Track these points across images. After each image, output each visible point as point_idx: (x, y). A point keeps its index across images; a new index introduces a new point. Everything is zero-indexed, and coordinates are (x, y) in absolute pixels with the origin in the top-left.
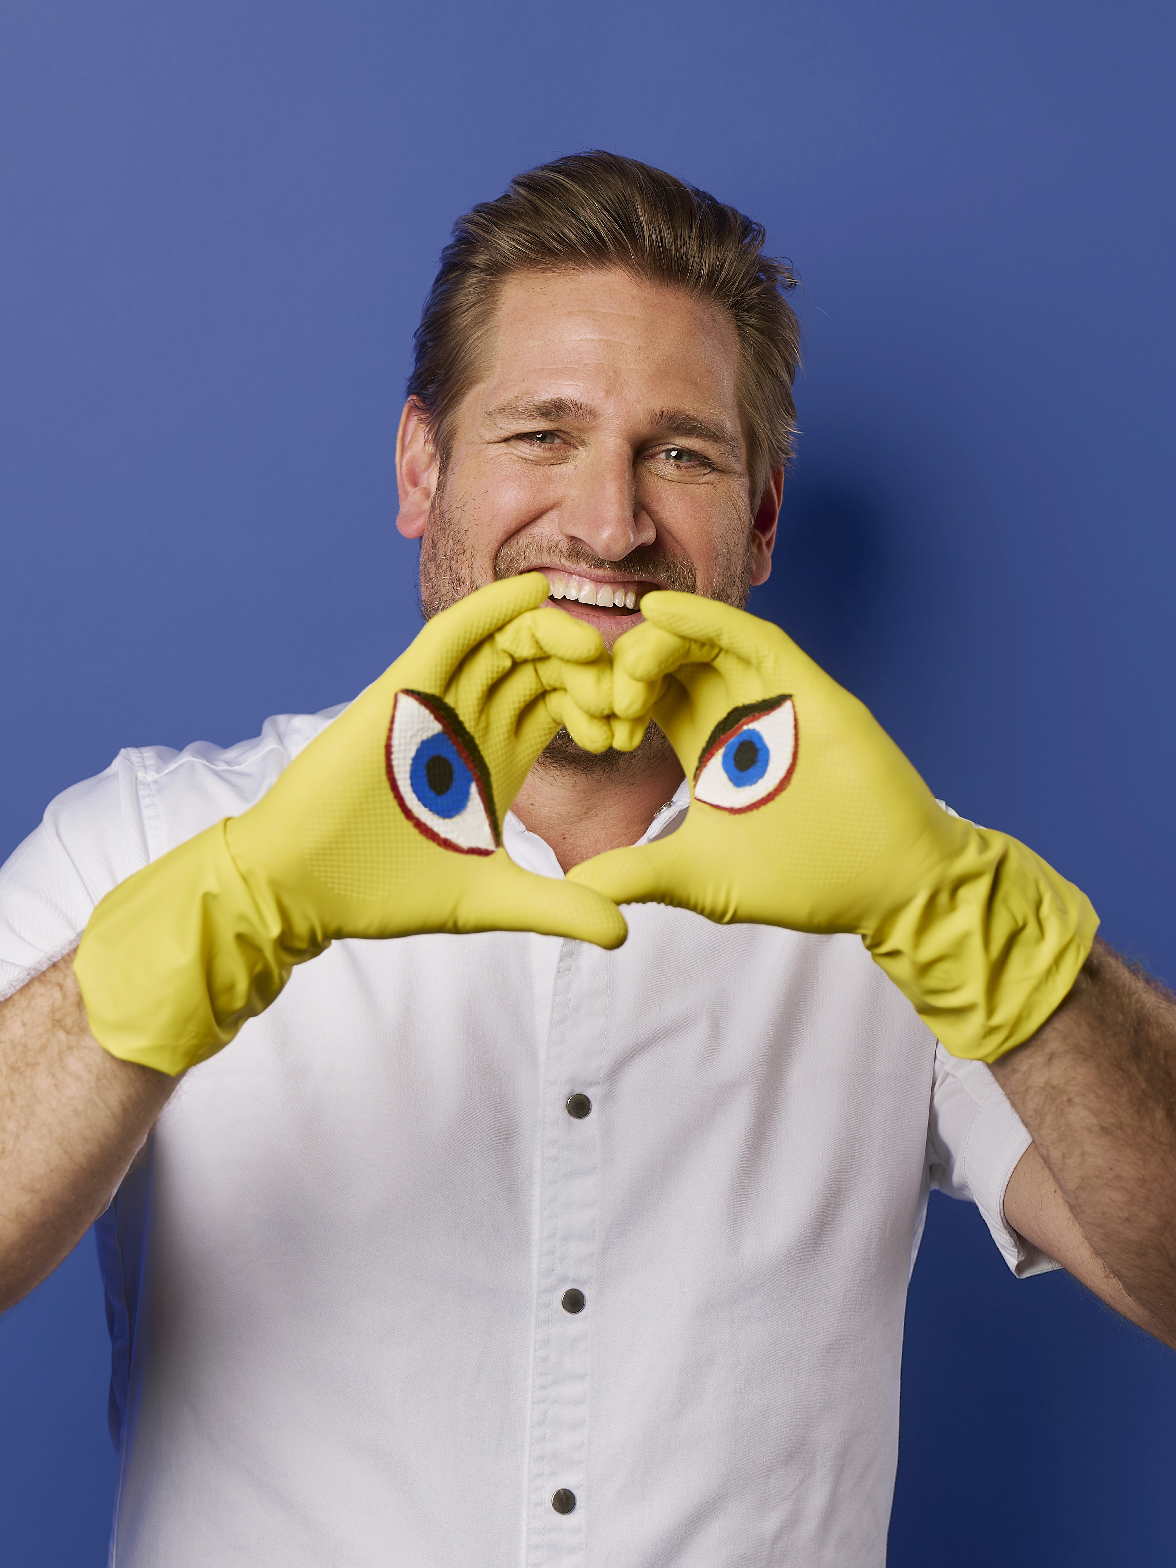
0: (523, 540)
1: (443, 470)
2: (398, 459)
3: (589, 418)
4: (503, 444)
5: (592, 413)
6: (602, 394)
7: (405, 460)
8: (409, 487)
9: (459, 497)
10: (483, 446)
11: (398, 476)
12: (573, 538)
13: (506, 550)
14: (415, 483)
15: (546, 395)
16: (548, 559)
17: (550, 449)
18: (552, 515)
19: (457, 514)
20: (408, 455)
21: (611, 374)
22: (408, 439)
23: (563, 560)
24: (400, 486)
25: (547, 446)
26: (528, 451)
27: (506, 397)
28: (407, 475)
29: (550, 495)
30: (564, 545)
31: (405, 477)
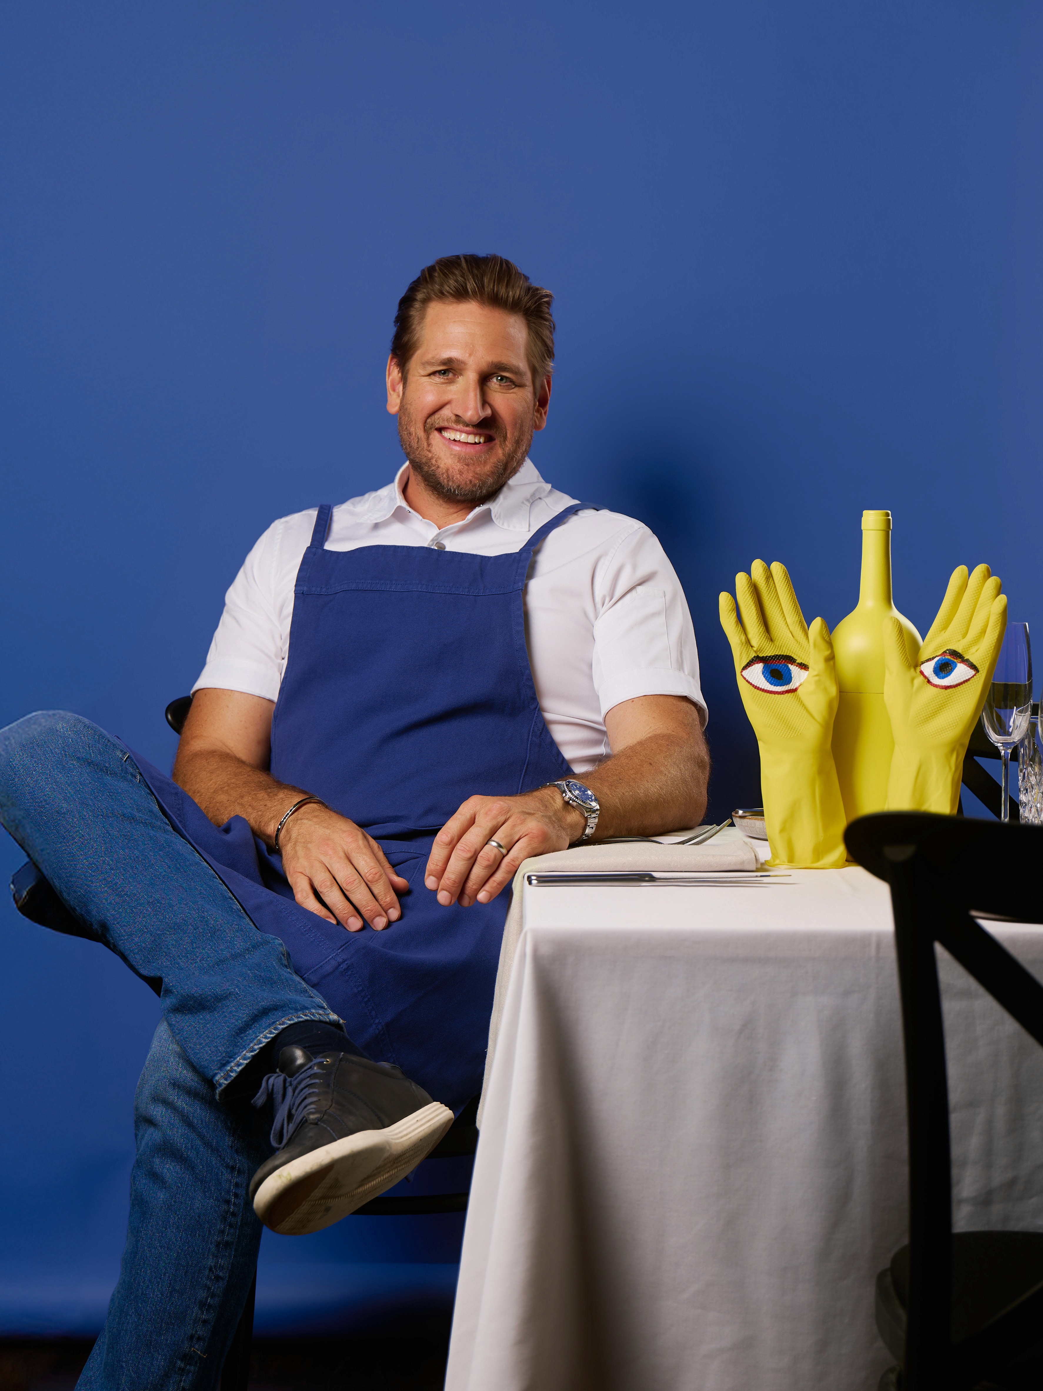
0: (437, 416)
1: (404, 388)
2: (387, 379)
3: (463, 365)
4: (427, 377)
5: (463, 363)
6: (467, 355)
7: (389, 380)
8: (392, 393)
9: (409, 399)
10: (419, 378)
11: (387, 387)
12: (457, 416)
13: (429, 420)
14: (394, 390)
15: (446, 354)
16: (447, 424)
17: (447, 379)
18: (448, 407)
19: (409, 406)
20: (391, 377)
21: (471, 346)
22: (391, 370)
23: (453, 424)
24: (388, 390)
25: (446, 378)
26: (438, 380)
27: (429, 357)
28: (390, 386)
29: (446, 398)
30: (453, 418)
31: (389, 387)
